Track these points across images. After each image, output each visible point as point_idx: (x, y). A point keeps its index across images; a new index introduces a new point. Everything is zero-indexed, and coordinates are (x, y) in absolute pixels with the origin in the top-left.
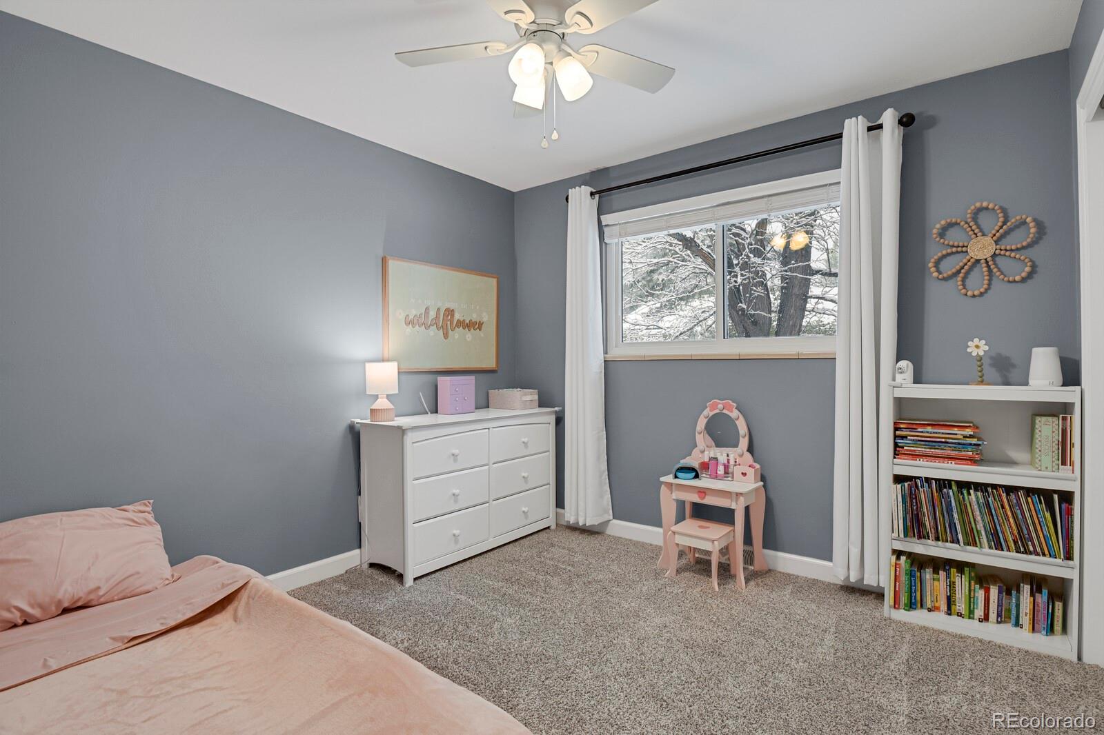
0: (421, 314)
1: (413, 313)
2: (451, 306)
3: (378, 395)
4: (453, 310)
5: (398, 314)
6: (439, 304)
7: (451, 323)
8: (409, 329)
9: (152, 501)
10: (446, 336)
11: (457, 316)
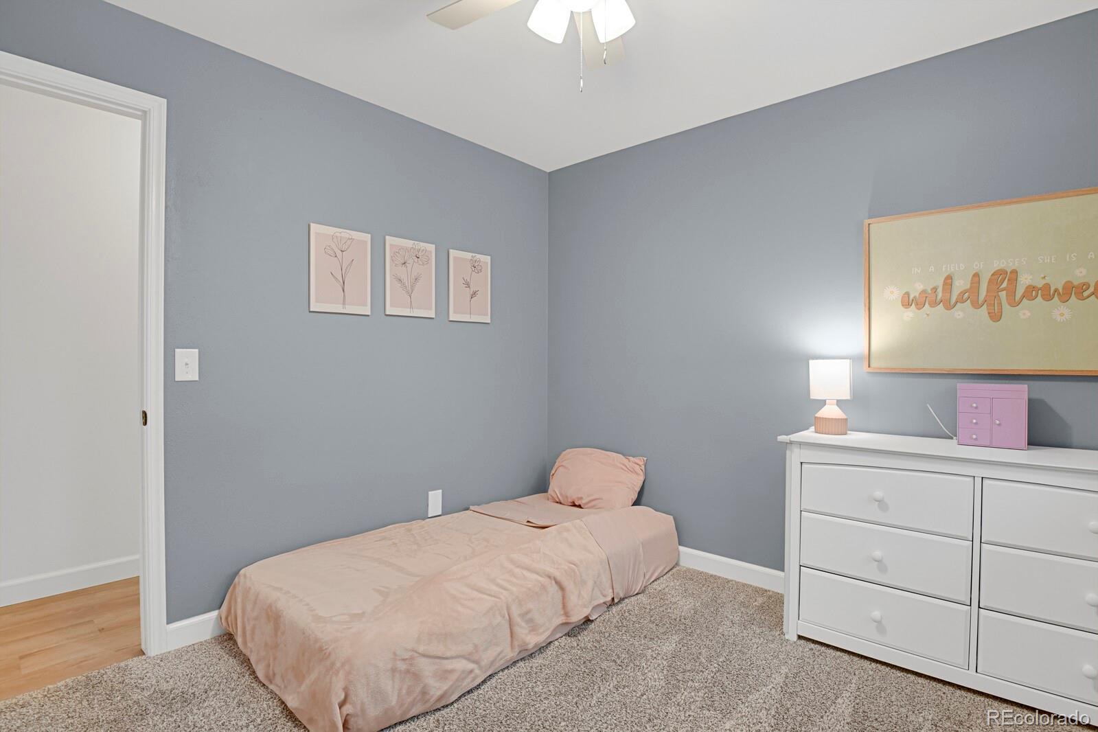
0: (935, 289)
1: (916, 289)
2: (1008, 264)
3: (825, 401)
4: (1015, 272)
5: (887, 295)
6: (976, 266)
7: (1011, 292)
8: (910, 314)
9: (645, 459)
10: (996, 316)
11: (1024, 280)
